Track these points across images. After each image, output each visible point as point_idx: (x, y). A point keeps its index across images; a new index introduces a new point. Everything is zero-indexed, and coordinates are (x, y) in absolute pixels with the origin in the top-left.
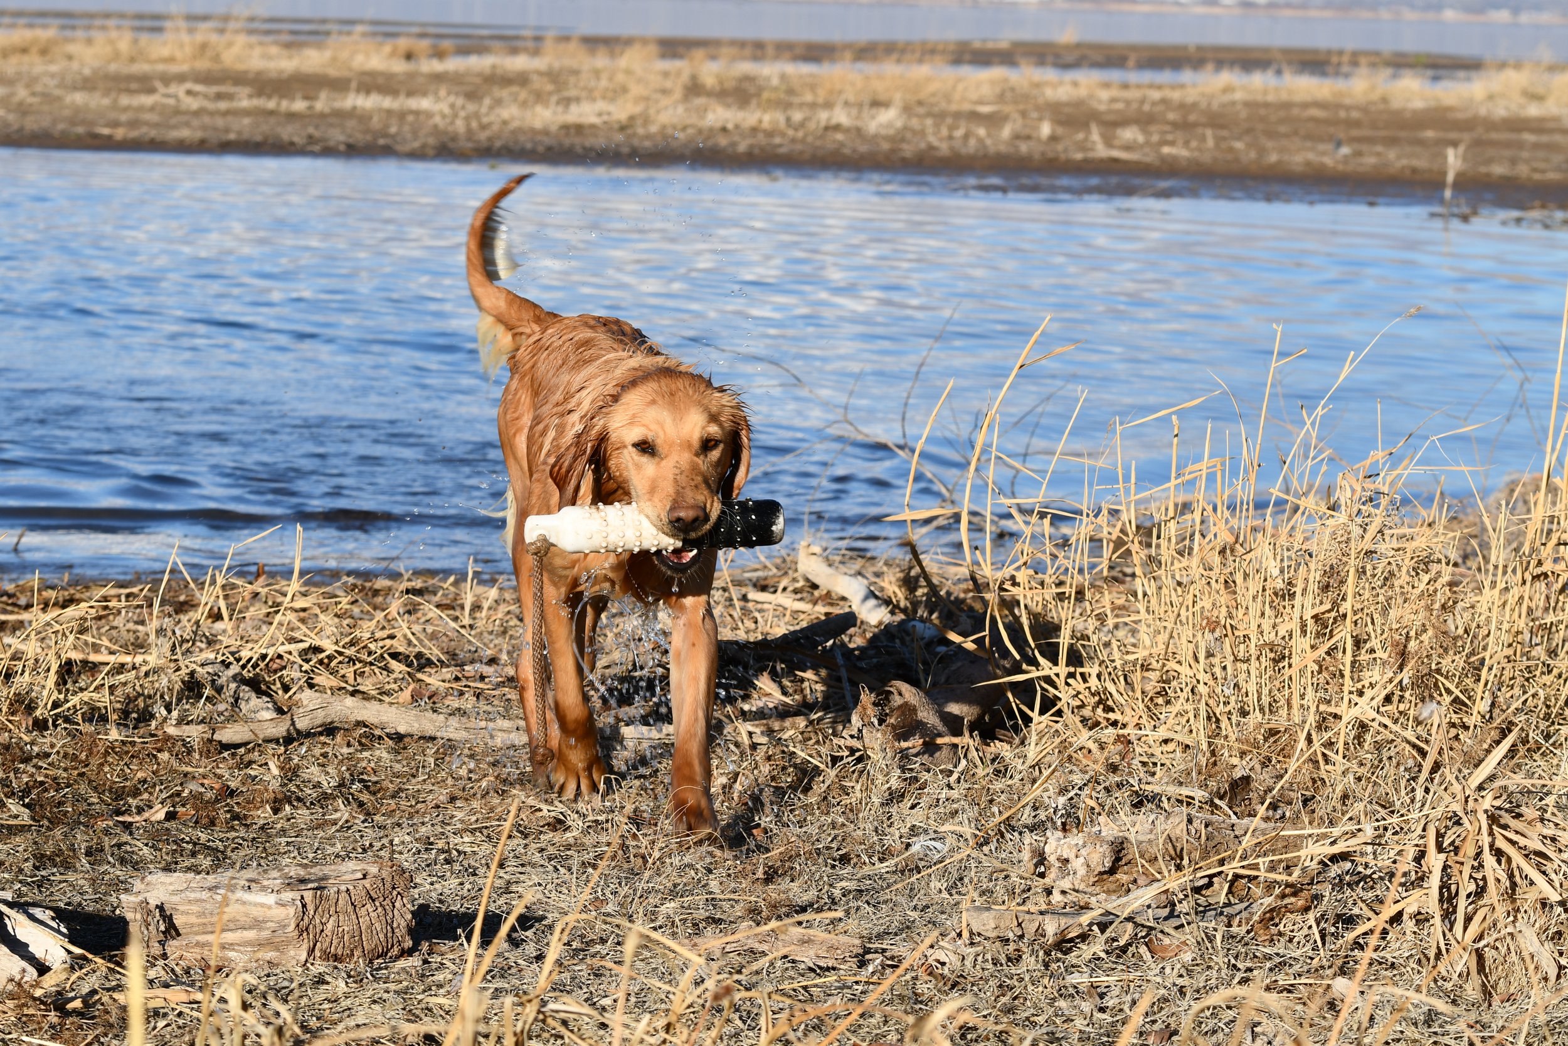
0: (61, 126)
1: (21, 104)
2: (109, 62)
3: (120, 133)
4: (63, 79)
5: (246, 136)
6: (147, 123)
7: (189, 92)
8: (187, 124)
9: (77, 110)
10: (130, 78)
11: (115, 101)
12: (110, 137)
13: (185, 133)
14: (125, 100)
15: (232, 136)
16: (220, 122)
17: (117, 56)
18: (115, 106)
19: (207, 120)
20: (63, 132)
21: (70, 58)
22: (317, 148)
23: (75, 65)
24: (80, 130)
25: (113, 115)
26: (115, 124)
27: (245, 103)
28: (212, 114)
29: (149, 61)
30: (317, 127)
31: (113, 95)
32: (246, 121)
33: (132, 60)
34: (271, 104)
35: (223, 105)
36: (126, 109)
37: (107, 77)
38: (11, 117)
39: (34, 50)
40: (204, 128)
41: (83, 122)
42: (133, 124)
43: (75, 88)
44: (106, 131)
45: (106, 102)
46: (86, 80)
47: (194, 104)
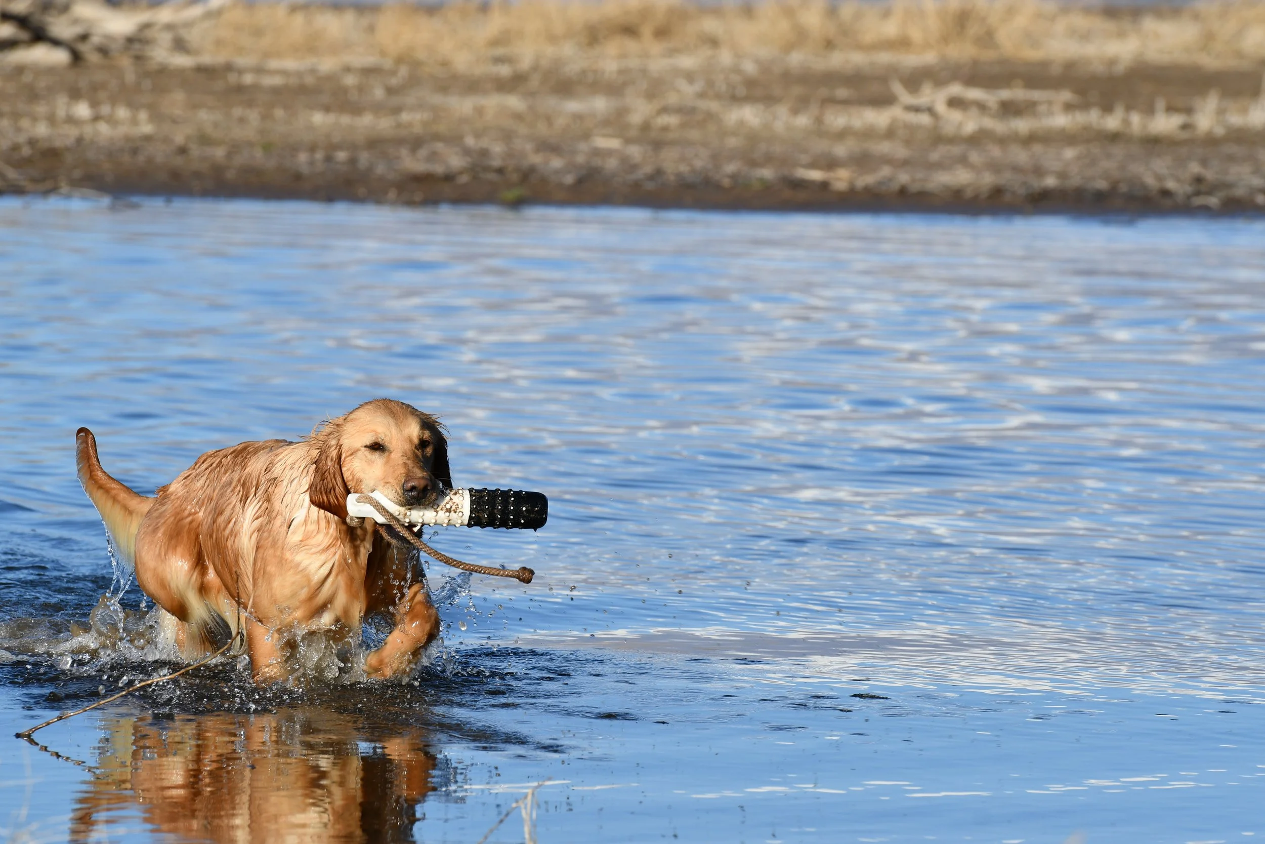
0: (731, 168)
1: (646, 127)
2: (789, 47)
3: (841, 179)
4: (710, 83)
5: (1075, 181)
6: (887, 160)
7: (954, 103)
8: (963, 160)
9: (753, 138)
10: (831, 78)
11: (819, 120)
12: (824, 185)
13: (961, 177)
14: (837, 119)
15: (1050, 182)
16: (1020, 156)
17: (800, 37)
18: (819, 130)
19: (996, 152)
20: (734, 177)
21: (714, 42)
22: (1213, 201)
23: (725, 57)
24: (767, 173)
25: (820, 146)
26: (831, 164)
27: (1061, 121)
28: (1003, 141)
29: (860, 47)
30: (1204, 162)
31: (814, 109)
32: (1069, 153)
33: (829, 45)
34: (1112, 122)
35: (1022, 125)
36: (842, 134)
37: (788, 78)
38: (635, 152)
39: (647, 31)
40: (994, 167)
41: (768, 159)
42: (863, 161)
43: (735, 99)
44: (816, 175)
45: (803, 121)
46: (750, 83)
47: (970, 124)
